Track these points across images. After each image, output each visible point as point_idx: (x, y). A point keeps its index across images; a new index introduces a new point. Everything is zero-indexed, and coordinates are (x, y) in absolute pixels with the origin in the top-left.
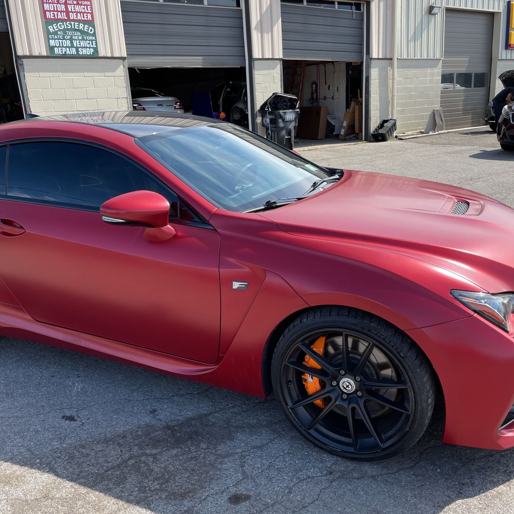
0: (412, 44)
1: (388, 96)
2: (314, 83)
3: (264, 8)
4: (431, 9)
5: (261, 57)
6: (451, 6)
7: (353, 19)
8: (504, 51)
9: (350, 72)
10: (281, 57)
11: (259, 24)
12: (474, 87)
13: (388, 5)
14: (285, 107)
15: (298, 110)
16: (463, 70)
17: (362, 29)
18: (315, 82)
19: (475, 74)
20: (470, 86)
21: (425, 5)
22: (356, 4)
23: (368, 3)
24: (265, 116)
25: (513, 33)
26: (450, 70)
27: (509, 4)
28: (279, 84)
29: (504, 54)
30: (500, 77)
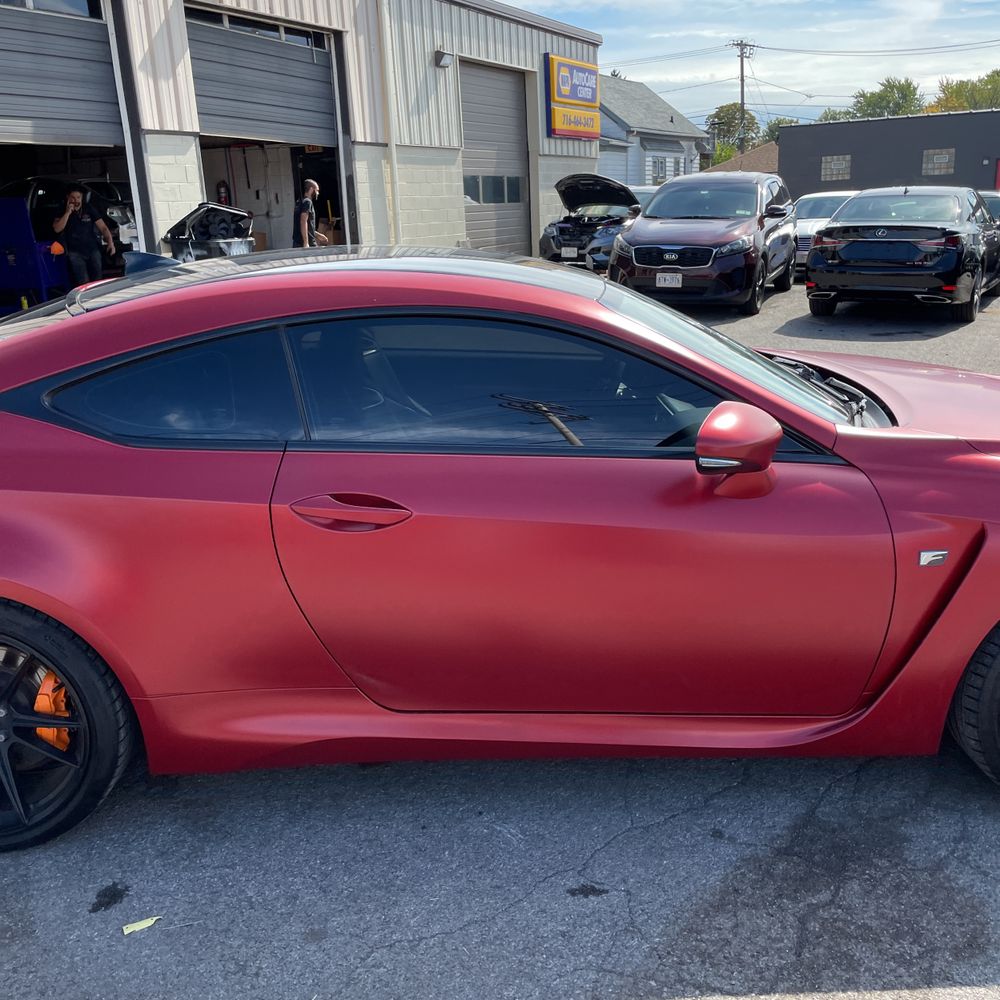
0: (416, 119)
1: (386, 215)
2: (223, 184)
3: (156, 28)
4: (438, 57)
5: (157, 128)
6: (466, 54)
7: (313, 64)
8: (546, 141)
9: (301, 165)
10: (193, 125)
11: (148, 56)
12: (509, 202)
13: (372, 42)
14: (223, 232)
15: (251, 239)
16: (490, 171)
17: (331, 84)
18: (224, 182)
19: (508, 178)
20: (503, 201)
21: (429, 49)
22: (317, 36)
23: (338, 35)
24: (182, 252)
25: (559, 111)
26: (473, 171)
27: (546, 58)
28: (198, 184)
29: (546, 145)
30: (557, 186)
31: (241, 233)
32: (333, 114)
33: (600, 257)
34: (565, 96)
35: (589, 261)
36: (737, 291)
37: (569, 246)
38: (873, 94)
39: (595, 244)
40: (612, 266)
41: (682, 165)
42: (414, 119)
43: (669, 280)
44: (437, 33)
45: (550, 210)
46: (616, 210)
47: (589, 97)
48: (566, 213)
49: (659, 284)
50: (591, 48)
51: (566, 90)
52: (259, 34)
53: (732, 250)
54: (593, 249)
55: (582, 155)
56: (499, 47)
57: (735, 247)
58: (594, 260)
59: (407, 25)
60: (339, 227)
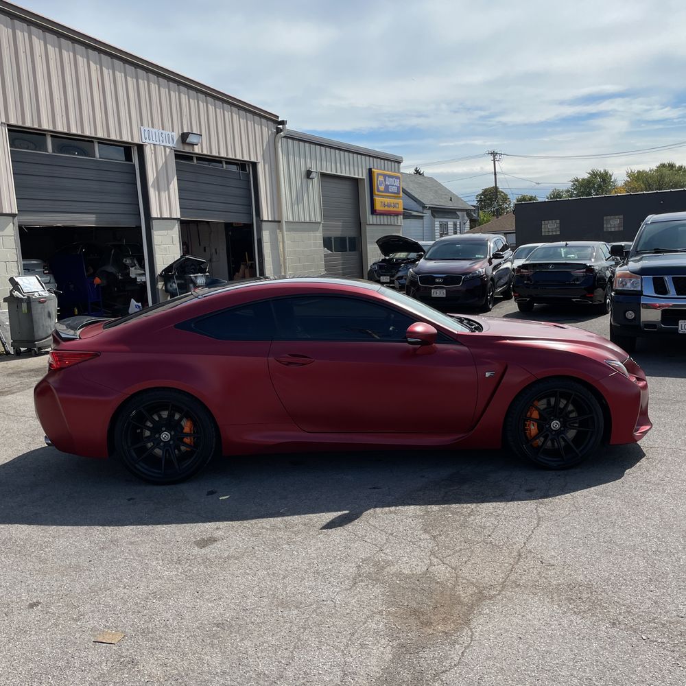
0: (296, 207)
1: (279, 260)
3: (160, 165)
4: (309, 173)
5: (159, 216)
6: (324, 171)
7: (240, 179)
8: (371, 216)
9: (231, 234)
10: (179, 217)
11: (156, 180)
12: (350, 250)
14: (193, 270)
15: (208, 274)
16: (338, 234)
19: (349, 238)
20: (346, 251)
21: (303, 169)
22: (242, 165)
23: (254, 165)
24: (170, 281)
25: (378, 200)
26: (329, 234)
27: (370, 172)
28: (178, 245)
29: (371, 219)
30: (377, 242)
31: (203, 271)
32: (251, 205)
33: (402, 281)
34: (382, 192)
35: (397, 284)
36: (477, 299)
37: (385, 275)
38: (583, 180)
39: (400, 274)
40: (407, 286)
41: (458, 226)
42: (295, 207)
43: (439, 293)
44: (308, 161)
45: (374, 255)
46: (413, 255)
47: (396, 191)
48: (383, 257)
49: (434, 295)
50: (396, 164)
51: (382, 188)
52: (212, 165)
53: (473, 277)
54: (399, 277)
55: (393, 223)
56: (343, 166)
57: (475, 275)
58: (400, 283)
59: (291, 157)
60: (253, 267)
